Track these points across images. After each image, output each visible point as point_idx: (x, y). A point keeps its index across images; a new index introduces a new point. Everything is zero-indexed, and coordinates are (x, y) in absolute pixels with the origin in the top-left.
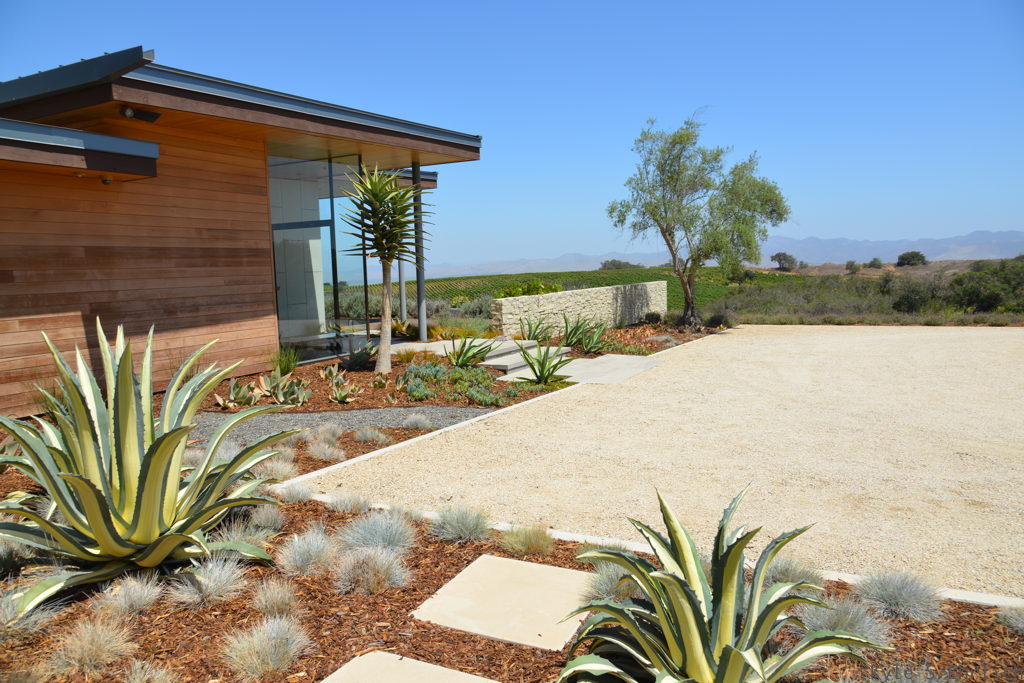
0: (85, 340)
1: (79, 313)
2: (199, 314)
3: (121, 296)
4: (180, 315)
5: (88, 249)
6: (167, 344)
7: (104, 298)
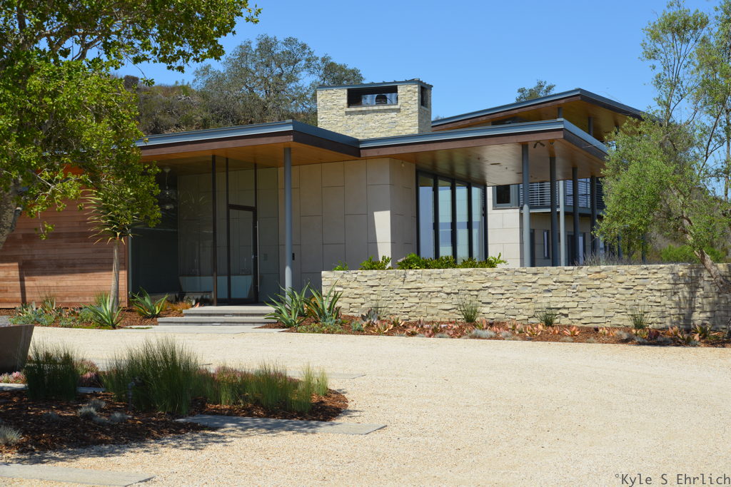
0: (19, 278)
1: (16, 264)
2: (77, 268)
3: (36, 257)
4: (65, 268)
5: (23, 235)
6: (57, 283)
7: (29, 258)
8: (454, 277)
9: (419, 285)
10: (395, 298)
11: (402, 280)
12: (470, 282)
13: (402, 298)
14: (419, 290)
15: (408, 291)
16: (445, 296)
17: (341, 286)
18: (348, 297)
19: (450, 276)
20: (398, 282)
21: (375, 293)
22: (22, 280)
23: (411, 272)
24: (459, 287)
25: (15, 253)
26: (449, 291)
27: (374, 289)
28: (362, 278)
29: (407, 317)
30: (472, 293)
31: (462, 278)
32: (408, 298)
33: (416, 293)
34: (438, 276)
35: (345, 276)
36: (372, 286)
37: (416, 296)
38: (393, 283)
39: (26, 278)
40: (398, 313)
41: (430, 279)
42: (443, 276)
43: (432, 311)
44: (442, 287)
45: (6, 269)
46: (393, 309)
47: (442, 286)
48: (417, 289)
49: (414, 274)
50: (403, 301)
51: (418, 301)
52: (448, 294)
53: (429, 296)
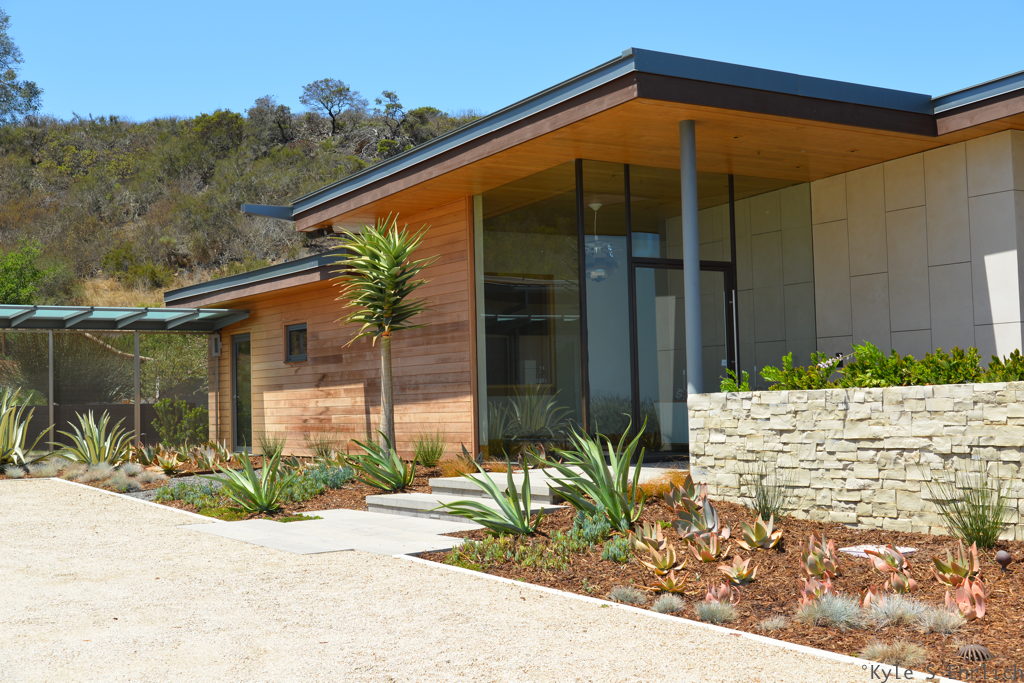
0: (364, 408)
1: (361, 386)
2: (419, 392)
4: (408, 392)
7: (371, 375)
8: (958, 407)
9: (877, 430)
10: (827, 465)
11: (842, 416)
12: (999, 423)
13: (841, 466)
14: (877, 445)
15: (853, 446)
16: (937, 461)
17: (722, 431)
18: (735, 458)
19: (949, 406)
20: (831, 423)
21: (786, 448)
22: (368, 412)
23: (859, 394)
24: (971, 438)
25: (361, 367)
26: (945, 448)
27: (785, 438)
28: (762, 410)
29: (852, 517)
30: (1005, 456)
31: (977, 412)
32: (854, 466)
33: (873, 453)
34: (920, 406)
35: (730, 405)
36: (781, 432)
37: (872, 461)
38: (822, 425)
39: (371, 409)
40: (834, 503)
41: (903, 413)
42: (932, 405)
43: (910, 504)
44: (930, 438)
45: (353, 394)
46: (823, 493)
47: (928, 432)
48: (873, 440)
49: (865, 401)
50: (843, 474)
51: (874, 474)
52: (946, 456)
53: (901, 461)
